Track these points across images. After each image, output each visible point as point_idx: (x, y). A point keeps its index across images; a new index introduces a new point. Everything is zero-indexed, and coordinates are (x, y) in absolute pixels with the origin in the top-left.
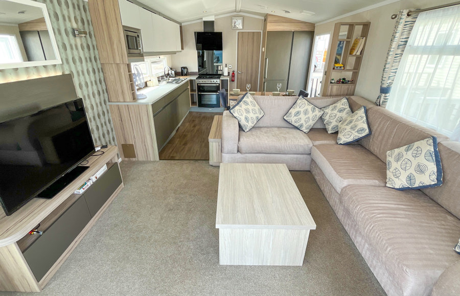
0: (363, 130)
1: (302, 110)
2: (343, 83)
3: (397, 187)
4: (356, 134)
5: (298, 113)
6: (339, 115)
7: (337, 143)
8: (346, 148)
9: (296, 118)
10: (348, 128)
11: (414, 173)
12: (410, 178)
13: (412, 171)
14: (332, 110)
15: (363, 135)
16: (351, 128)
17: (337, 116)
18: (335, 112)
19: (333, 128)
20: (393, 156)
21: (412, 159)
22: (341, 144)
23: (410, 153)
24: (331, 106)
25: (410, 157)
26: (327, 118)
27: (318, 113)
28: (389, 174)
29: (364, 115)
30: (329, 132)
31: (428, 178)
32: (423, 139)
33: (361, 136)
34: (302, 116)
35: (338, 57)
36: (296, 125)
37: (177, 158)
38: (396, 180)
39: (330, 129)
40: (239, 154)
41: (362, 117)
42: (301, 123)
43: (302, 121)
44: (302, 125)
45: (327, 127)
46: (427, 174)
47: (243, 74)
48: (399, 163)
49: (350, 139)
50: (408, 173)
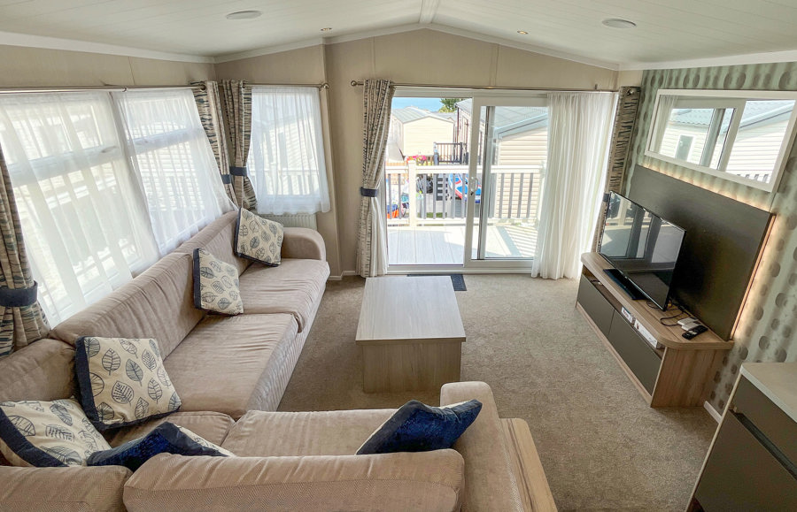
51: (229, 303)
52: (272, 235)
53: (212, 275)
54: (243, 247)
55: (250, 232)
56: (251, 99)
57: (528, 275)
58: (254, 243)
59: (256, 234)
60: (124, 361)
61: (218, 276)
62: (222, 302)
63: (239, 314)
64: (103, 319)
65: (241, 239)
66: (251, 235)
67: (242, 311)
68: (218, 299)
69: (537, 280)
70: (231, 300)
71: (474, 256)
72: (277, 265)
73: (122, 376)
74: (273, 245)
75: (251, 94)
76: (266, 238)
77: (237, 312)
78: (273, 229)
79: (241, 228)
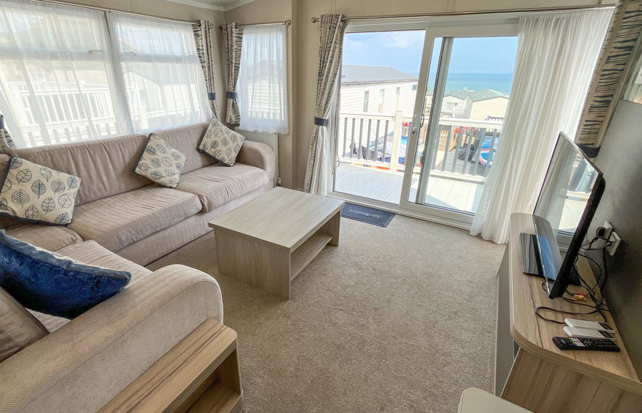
51: (162, 177)
52: (231, 142)
53: (154, 153)
54: (204, 146)
55: (213, 136)
56: (241, 38)
57: (467, 232)
58: (214, 144)
59: (217, 139)
60: (34, 179)
61: (160, 155)
62: (155, 174)
63: (171, 187)
64: (43, 153)
65: (205, 138)
66: (213, 138)
67: (174, 186)
68: (151, 171)
69: (476, 240)
70: (164, 175)
71: (412, 198)
72: (229, 166)
73: (27, 188)
74: (230, 149)
75: (242, 34)
76: (225, 143)
77: (169, 185)
78: (234, 139)
79: (207, 132)
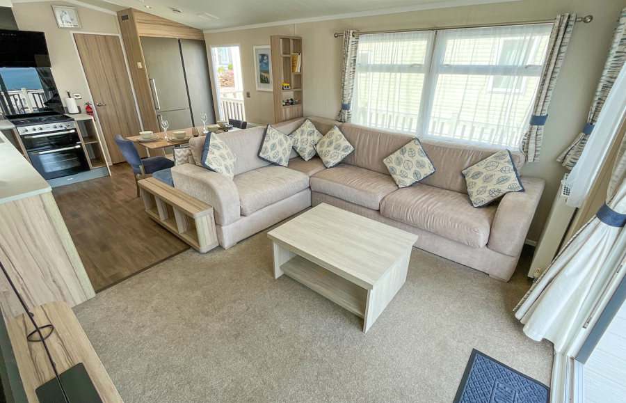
0: (347, 147)
1: (276, 141)
2: (292, 104)
3: (408, 185)
4: (343, 153)
5: (274, 146)
6: (310, 138)
7: (327, 168)
8: (339, 169)
9: (273, 152)
10: (331, 148)
11: (418, 169)
12: (416, 174)
13: (414, 168)
14: (302, 135)
15: (350, 152)
16: (335, 148)
17: (309, 141)
18: (305, 136)
19: (309, 154)
20: (393, 161)
21: (411, 159)
22: (331, 167)
23: (406, 155)
24: (297, 131)
25: (408, 158)
26: (299, 145)
27: (290, 142)
28: (397, 177)
29: (340, 133)
30: (306, 160)
31: (428, 170)
32: (410, 141)
33: (347, 154)
34: (279, 148)
35: (265, 75)
36: (275, 160)
37: (127, 273)
38: (406, 180)
39: (306, 156)
40: (244, 218)
41: (340, 136)
42: (279, 156)
43: (281, 155)
44: (281, 160)
45: (301, 154)
46: (427, 166)
47: (107, 106)
48: (402, 165)
49: (339, 160)
50: (413, 170)
51: (395, 174)
54: (468, 172)
58: (477, 175)
